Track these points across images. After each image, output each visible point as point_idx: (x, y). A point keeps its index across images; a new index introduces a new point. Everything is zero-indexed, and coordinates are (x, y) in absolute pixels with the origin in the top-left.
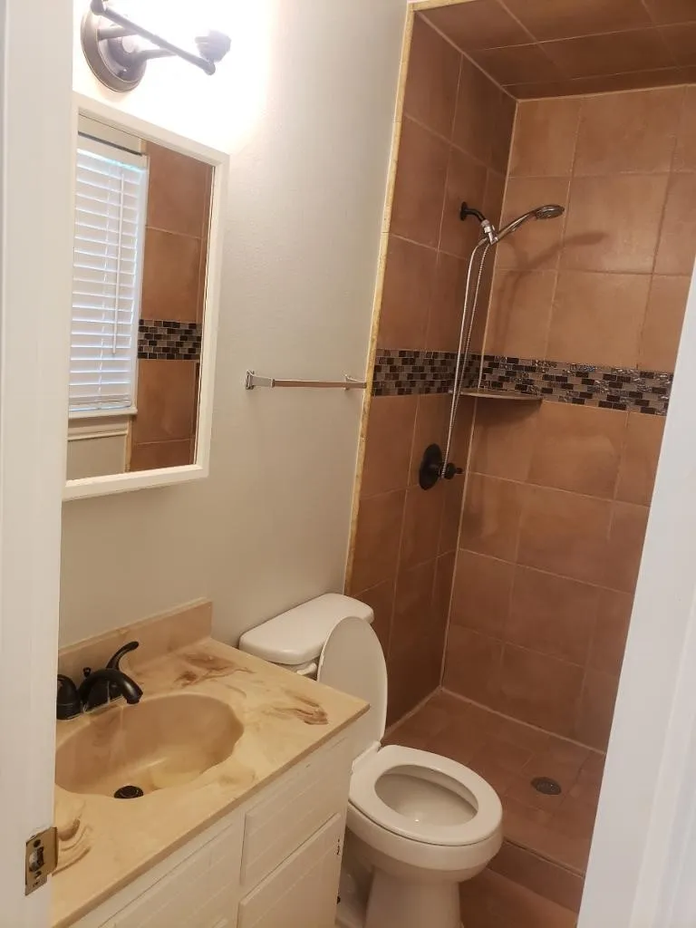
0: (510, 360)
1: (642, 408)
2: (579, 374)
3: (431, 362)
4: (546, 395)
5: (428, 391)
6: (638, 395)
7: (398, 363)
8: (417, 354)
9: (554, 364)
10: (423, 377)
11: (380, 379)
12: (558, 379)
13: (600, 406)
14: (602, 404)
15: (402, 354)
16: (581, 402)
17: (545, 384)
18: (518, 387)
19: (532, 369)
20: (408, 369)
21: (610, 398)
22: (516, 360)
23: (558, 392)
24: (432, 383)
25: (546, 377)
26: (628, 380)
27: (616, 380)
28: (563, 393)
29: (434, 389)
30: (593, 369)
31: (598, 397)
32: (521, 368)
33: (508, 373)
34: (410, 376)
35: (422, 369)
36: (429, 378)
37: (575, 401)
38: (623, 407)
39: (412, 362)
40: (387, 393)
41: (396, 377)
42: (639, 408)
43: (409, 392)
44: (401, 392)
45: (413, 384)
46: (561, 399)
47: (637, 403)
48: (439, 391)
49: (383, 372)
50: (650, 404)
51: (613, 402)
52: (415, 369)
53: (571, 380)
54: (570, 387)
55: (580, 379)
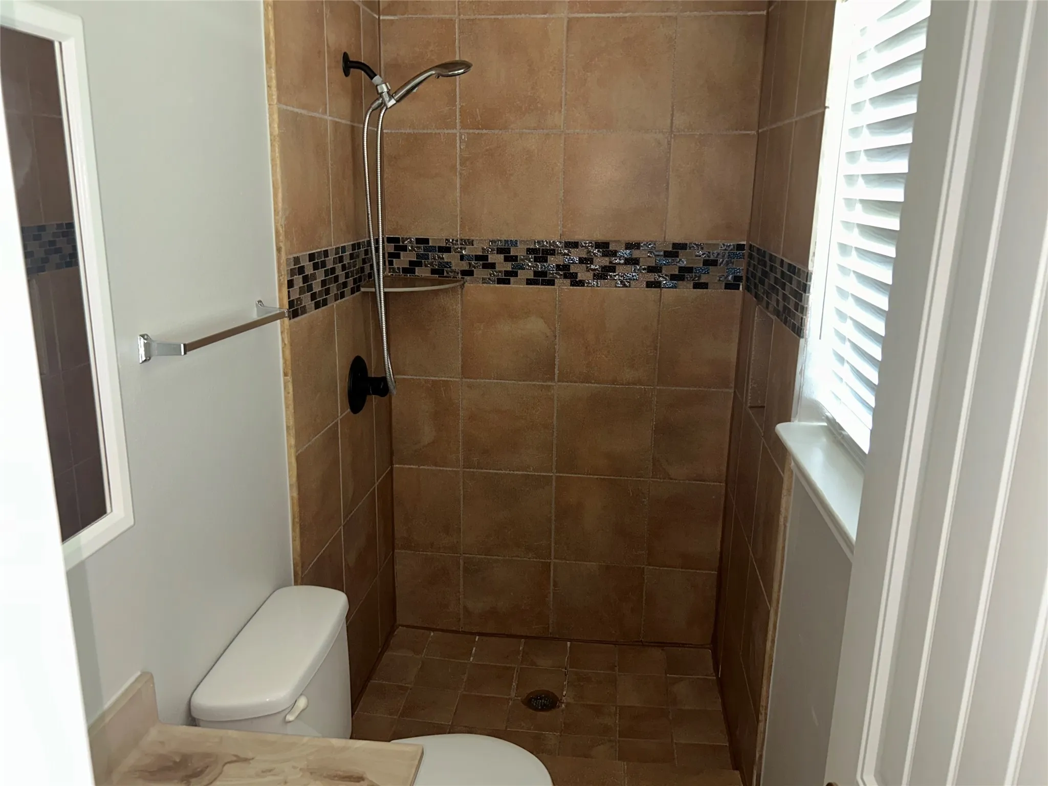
0: (419, 241)
1: (571, 282)
2: (500, 251)
3: (341, 259)
4: (468, 278)
5: (342, 295)
6: (566, 267)
7: (309, 271)
8: (326, 253)
9: (471, 243)
10: (336, 279)
11: (295, 296)
12: (478, 258)
13: (527, 284)
14: (529, 282)
15: (312, 257)
16: (507, 282)
17: (464, 266)
18: (433, 272)
19: (447, 250)
20: (320, 275)
21: (536, 273)
22: (426, 241)
23: (480, 273)
24: (345, 285)
25: (462, 258)
26: (552, 252)
27: (541, 254)
28: (486, 273)
29: (347, 290)
30: (515, 243)
31: (525, 275)
32: (433, 249)
33: (418, 256)
34: (324, 283)
35: (333, 270)
36: (342, 280)
37: (500, 281)
38: (551, 283)
39: (324, 264)
40: (304, 311)
41: (310, 288)
42: (569, 281)
43: (325, 303)
44: (317, 306)
45: (327, 292)
46: (484, 281)
47: (565, 277)
48: (353, 292)
49: (296, 287)
50: (579, 275)
51: (541, 278)
52: (326, 273)
53: (493, 258)
54: (492, 266)
55: (502, 256)
